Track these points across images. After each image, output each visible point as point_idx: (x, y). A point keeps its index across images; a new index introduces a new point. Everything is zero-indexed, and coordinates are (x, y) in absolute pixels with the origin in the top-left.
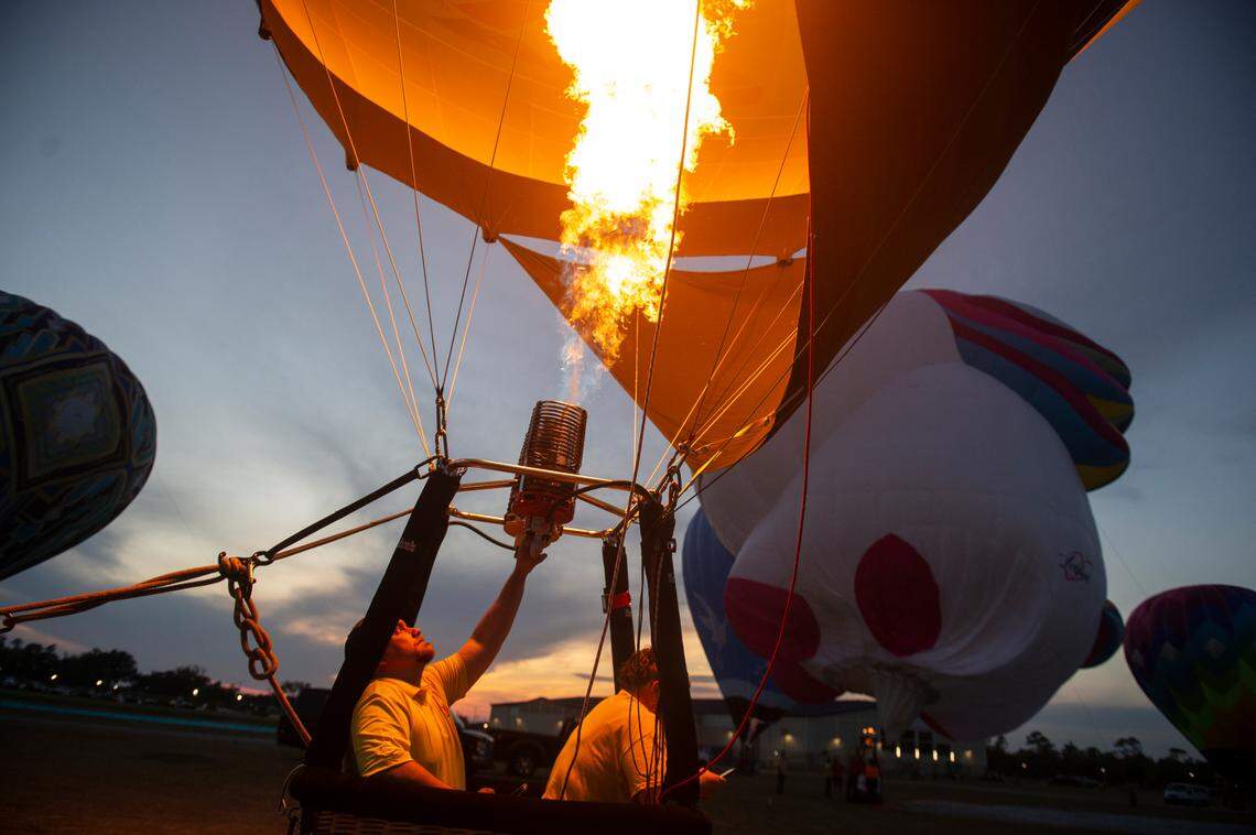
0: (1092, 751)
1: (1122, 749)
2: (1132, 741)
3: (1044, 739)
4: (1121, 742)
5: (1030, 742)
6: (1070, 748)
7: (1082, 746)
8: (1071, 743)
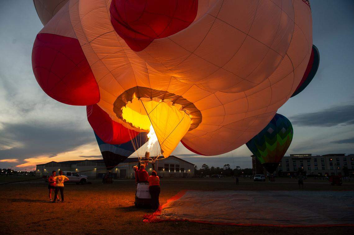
0: (218, 168)
1: (225, 167)
2: (228, 165)
3: (206, 166)
4: (225, 166)
5: (203, 167)
6: (213, 168)
7: (215, 167)
8: (213, 166)
